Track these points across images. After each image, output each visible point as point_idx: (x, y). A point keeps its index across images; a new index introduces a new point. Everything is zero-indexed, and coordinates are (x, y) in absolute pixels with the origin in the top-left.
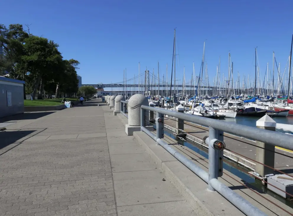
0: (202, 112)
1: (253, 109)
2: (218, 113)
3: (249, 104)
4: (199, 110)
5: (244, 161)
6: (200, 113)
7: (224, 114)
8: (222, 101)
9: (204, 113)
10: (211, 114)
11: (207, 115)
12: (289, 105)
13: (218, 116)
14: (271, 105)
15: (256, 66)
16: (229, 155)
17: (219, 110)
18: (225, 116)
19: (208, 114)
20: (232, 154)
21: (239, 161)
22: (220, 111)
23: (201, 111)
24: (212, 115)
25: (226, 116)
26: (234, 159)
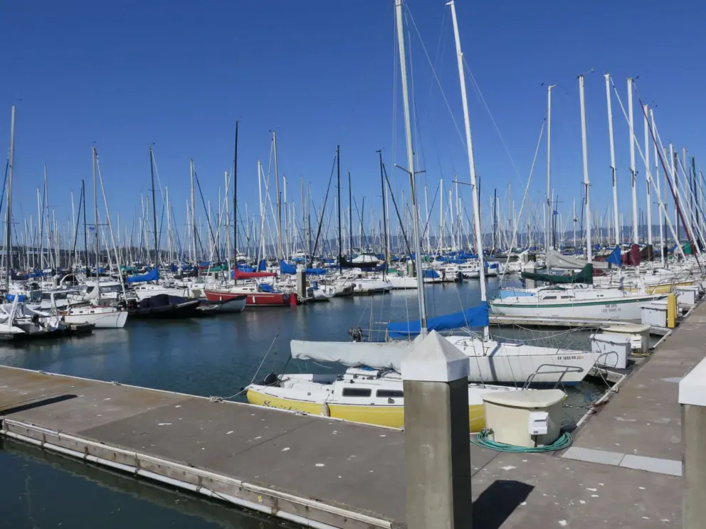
0: (20, 323)
1: (163, 299)
2: (68, 320)
3: (143, 286)
4: (10, 316)
5: (307, 507)
6: (13, 325)
7: (91, 320)
8: (61, 282)
9: (28, 325)
10: (53, 326)
11: (41, 328)
12: (239, 282)
13: (74, 327)
14: (193, 286)
15: (153, 191)
16: (229, 489)
17: (73, 310)
18: (94, 325)
19: (43, 325)
20: (246, 484)
21: (279, 509)
22: (76, 311)
23: (15, 318)
24: (57, 326)
25: (96, 326)
26: (256, 502)
